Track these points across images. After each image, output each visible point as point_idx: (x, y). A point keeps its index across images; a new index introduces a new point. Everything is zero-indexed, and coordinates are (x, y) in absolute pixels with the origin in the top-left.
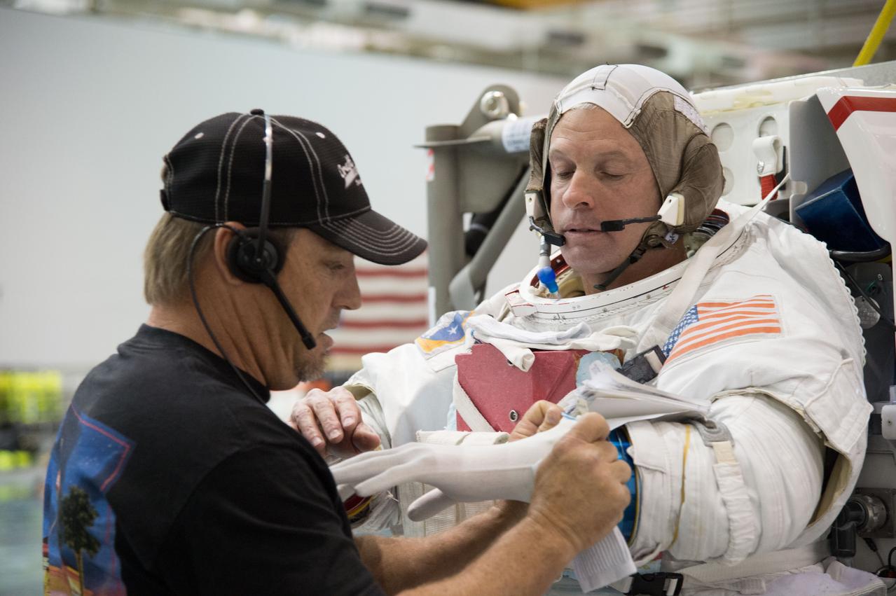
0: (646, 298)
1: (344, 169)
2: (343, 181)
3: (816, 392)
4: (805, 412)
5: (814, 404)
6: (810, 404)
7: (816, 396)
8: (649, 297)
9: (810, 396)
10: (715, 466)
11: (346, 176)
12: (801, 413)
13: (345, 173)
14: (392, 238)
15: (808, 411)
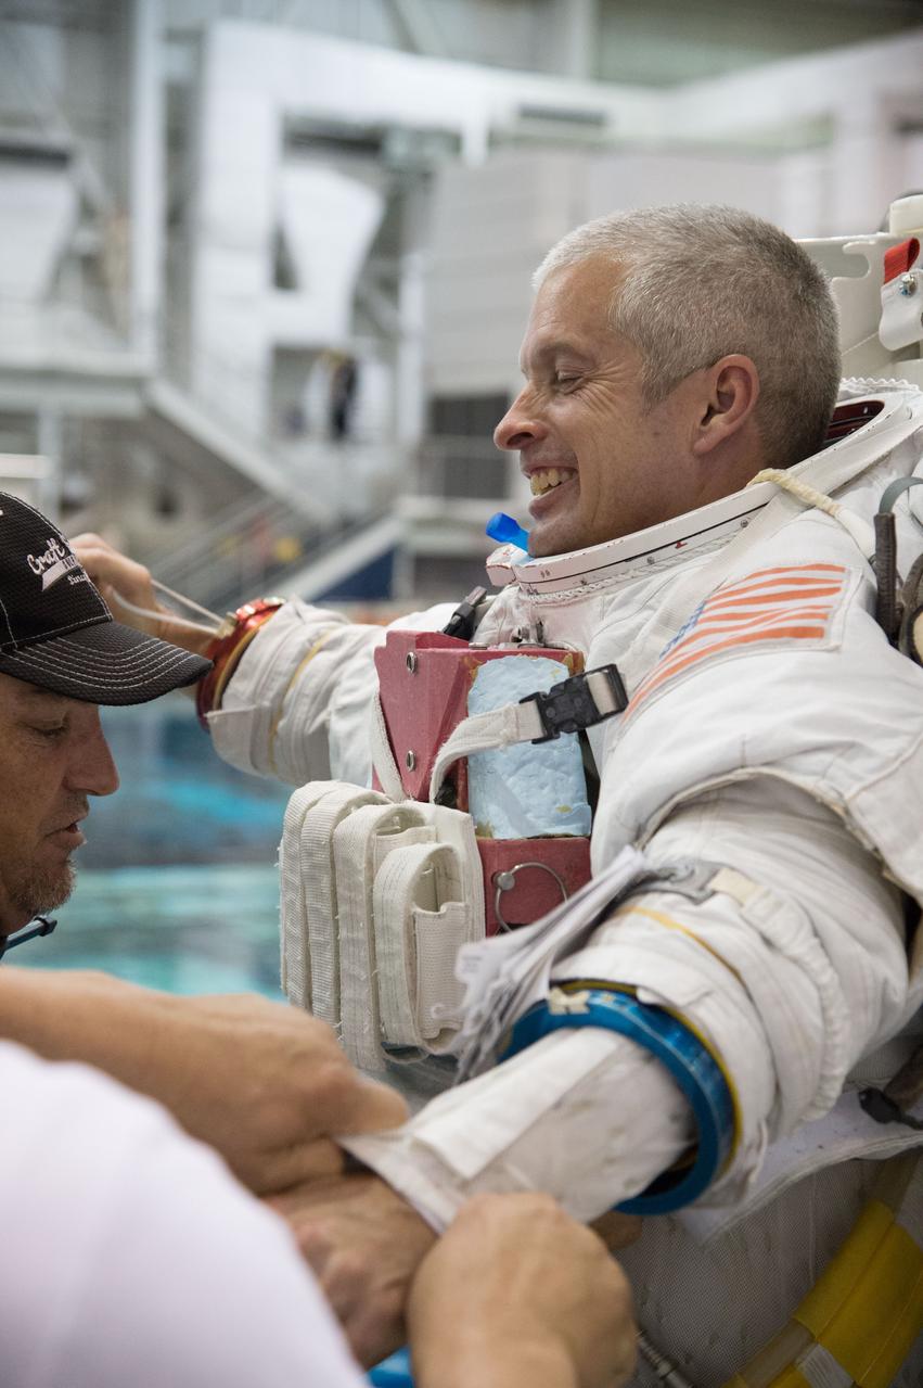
0: (646, 563)
1: (40, 561)
2: (39, 578)
3: (873, 771)
4: (847, 811)
5: (864, 793)
6: (858, 793)
7: (873, 778)
8: (651, 562)
9: (859, 779)
10: (743, 911)
11: (44, 571)
12: (839, 811)
13: (42, 567)
14: (133, 660)
15: (852, 808)
